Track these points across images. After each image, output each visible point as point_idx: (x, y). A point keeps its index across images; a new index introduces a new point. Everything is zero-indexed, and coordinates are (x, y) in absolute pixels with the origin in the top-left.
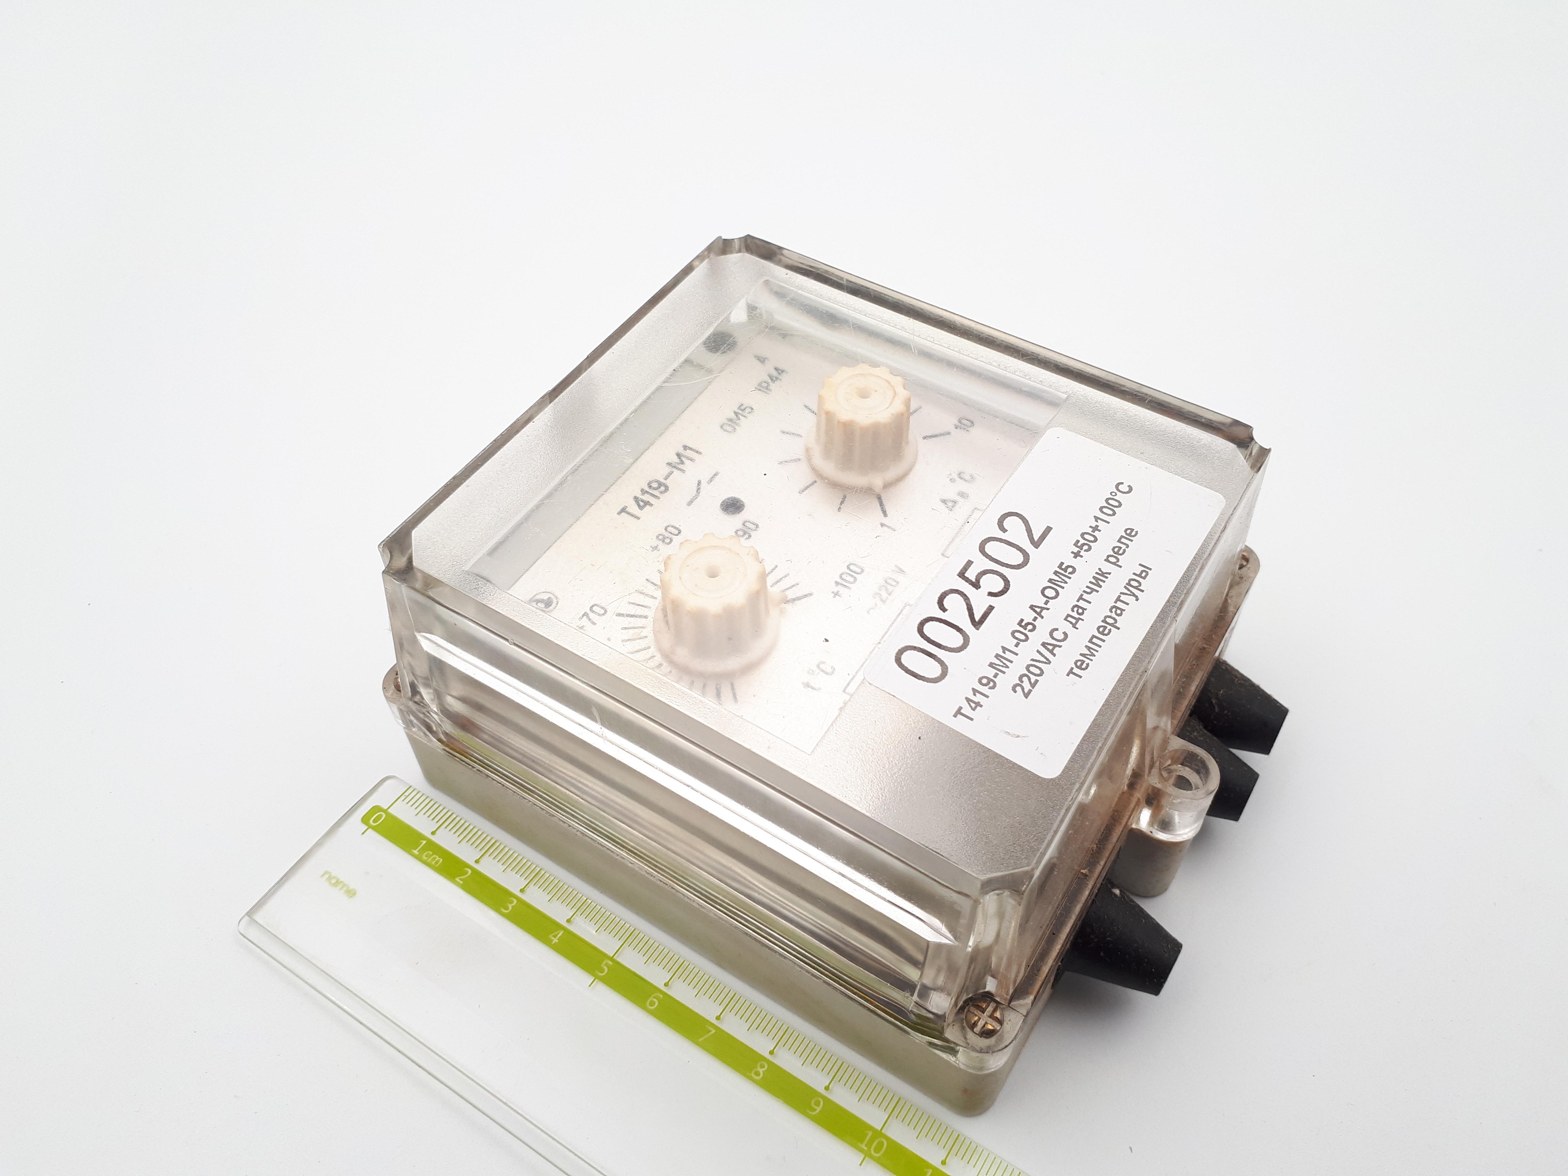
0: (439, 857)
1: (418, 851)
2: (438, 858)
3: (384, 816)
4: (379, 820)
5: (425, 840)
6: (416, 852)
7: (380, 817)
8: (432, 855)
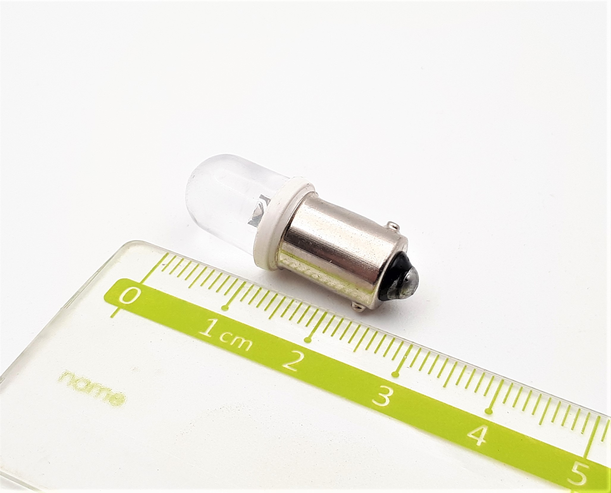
0: (246, 339)
1: (208, 333)
2: (244, 341)
3: (139, 292)
4: (133, 297)
5: (214, 318)
6: (206, 334)
7: (132, 293)
8: (234, 337)
